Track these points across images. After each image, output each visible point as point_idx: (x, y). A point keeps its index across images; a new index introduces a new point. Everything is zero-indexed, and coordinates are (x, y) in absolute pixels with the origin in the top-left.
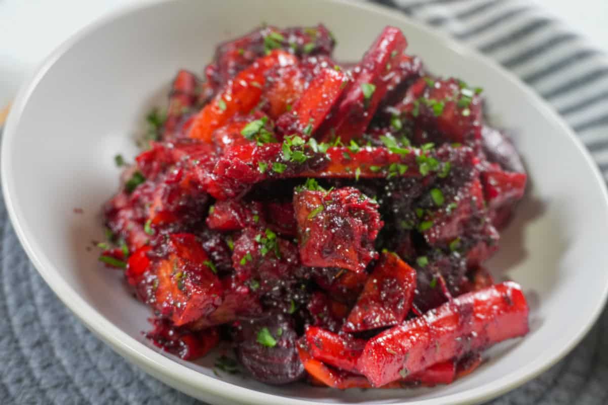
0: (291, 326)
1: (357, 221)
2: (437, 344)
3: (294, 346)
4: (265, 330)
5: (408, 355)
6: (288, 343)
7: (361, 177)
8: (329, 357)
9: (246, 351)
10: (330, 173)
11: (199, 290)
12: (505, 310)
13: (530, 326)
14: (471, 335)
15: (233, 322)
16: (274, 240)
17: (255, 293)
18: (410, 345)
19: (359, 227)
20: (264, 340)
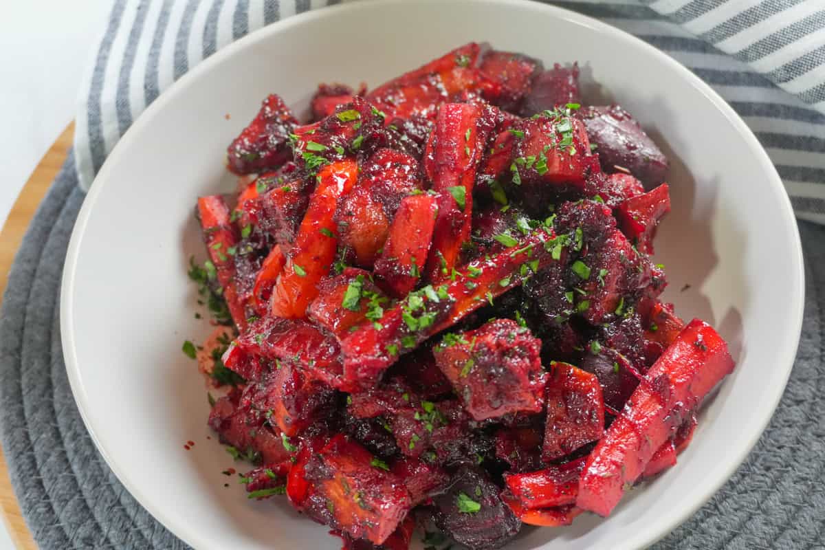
0: (487, 480)
1: (516, 361)
2: (647, 438)
3: (501, 500)
4: (463, 496)
5: (623, 468)
6: (492, 498)
7: (495, 300)
8: (544, 502)
9: (455, 528)
10: (461, 313)
11: (386, 503)
12: (702, 358)
13: (734, 359)
14: (677, 407)
15: (425, 501)
16: (434, 409)
17: (435, 466)
18: (621, 455)
19: (521, 367)
20: (468, 508)
